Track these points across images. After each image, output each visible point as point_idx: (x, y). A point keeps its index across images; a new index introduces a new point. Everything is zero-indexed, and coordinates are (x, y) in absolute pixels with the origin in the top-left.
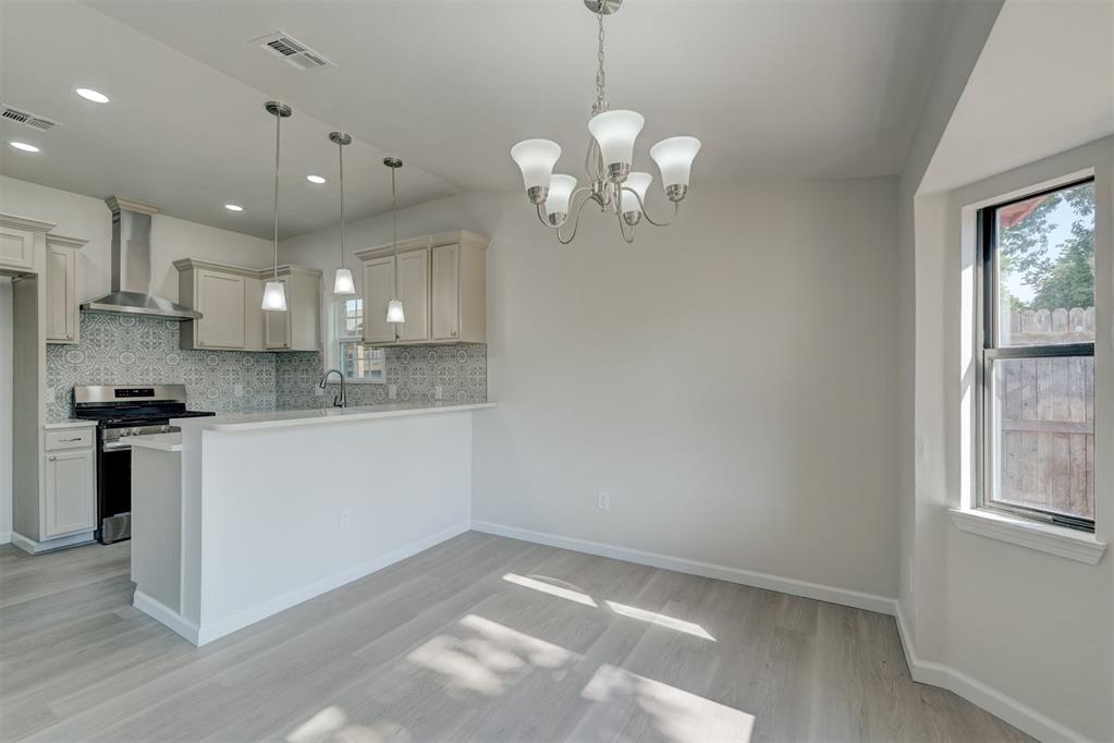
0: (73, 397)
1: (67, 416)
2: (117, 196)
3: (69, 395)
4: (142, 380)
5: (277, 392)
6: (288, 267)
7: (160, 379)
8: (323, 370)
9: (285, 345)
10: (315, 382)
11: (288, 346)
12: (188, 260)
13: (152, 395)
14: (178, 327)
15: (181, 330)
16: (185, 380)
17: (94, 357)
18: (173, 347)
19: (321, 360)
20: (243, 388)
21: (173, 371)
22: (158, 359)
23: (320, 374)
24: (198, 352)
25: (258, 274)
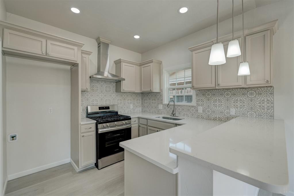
0: (87, 110)
1: (85, 117)
2: (100, 37)
3: (86, 109)
4: (105, 103)
5: (142, 107)
6: (152, 60)
7: (110, 103)
8: (162, 99)
9: (151, 90)
10: (158, 104)
11: (152, 90)
12: (120, 59)
13: (109, 109)
14: (115, 84)
15: (116, 85)
16: (117, 103)
17: (93, 95)
18: (114, 91)
19: (161, 95)
20: (133, 105)
21: (114, 100)
22: (110, 96)
23: (161, 101)
24: (121, 93)
25: (139, 64)
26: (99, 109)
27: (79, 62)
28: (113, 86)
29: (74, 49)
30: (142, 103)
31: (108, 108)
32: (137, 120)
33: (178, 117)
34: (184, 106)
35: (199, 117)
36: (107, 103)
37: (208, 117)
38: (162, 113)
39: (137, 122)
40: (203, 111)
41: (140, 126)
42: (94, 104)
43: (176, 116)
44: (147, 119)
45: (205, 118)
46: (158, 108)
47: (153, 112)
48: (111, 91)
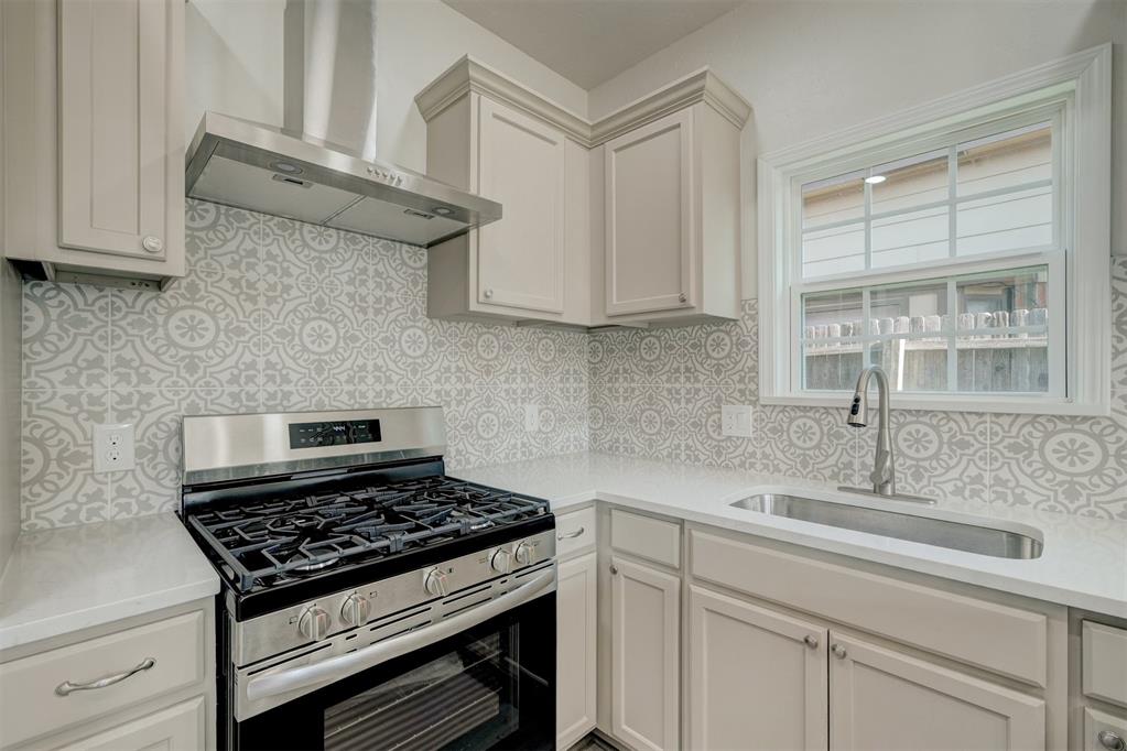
0: (180, 450)
3: (171, 444)
4: (351, 395)
5: (594, 418)
6: (703, 76)
7: (390, 393)
8: (754, 369)
9: (683, 301)
10: (719, 400)
11: (693, 305)
13: (377, 438)
14: (425, 259)
15: (430, 266)
16: (438, 393)
18: (414, 312)
19: (745, 344)
20: (540, 412)
21: (414, 372)
22: (385, 340)
23: (741, 380)
24: (461, 325)
25: (589, 133)
26: (295, 444)
28: (405, 274)
30: (594, 398)
31: (372, 430)
32: (588, 519)
33: (927, 501)
34: (973, 420)
39: (589, 537)
41: (614, 572)
43: (895, 496)
44: (681, 522)
46: (720, 427)
47: (677, 456)
48: (395, 304)
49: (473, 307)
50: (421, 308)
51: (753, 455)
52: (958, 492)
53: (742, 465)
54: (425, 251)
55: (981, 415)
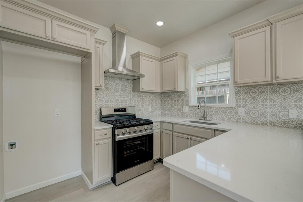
0: (101, 112)
1: (98, 120)
2: (115, 24)
3: (99, 111)
4: (121, 104)
5: (162, 109)
6: (177, 52)
7: (127, 104)
8: (188, 100)
9: (175, 89)
10: (183, 105)
11: (176, 89)
12: (139, 52)
13: (126, 111)
14: (132, 82)
16: (134, 104)
17: (106, 95)
18: (130, 91)
19: (186, 96)
20: (151, 108)
21: (131, 101)
22: (126, 96)
23: (186, 102)
24: (138, 93)
25: (160, 59)
26: (115, 112)
27: (92, 51)
28: (129, 85)
29: (86, 34)
30: (162, 105)
31: (124, 110)
32: (159, 124)
34: (218, 108)
35: (240, 121)
36: (123, 105)
37: (254, 121)
38: (188, 117)
39: (159, 127)
40: (245, 113)
41: (163, 132)
42: (108, 105)
43: (207, 120)
44: (172, 123)
45: (248, 121)
46: (183, 110)
47: (176, 115)
48: (128, 90)
49: (140, 90)
50: (132, 90)
51: (188, 115)
52: (216, 119)
53: (186, 117)
54: (132, 81)
55: (219, 107)
